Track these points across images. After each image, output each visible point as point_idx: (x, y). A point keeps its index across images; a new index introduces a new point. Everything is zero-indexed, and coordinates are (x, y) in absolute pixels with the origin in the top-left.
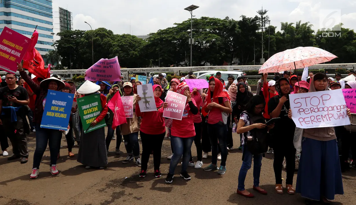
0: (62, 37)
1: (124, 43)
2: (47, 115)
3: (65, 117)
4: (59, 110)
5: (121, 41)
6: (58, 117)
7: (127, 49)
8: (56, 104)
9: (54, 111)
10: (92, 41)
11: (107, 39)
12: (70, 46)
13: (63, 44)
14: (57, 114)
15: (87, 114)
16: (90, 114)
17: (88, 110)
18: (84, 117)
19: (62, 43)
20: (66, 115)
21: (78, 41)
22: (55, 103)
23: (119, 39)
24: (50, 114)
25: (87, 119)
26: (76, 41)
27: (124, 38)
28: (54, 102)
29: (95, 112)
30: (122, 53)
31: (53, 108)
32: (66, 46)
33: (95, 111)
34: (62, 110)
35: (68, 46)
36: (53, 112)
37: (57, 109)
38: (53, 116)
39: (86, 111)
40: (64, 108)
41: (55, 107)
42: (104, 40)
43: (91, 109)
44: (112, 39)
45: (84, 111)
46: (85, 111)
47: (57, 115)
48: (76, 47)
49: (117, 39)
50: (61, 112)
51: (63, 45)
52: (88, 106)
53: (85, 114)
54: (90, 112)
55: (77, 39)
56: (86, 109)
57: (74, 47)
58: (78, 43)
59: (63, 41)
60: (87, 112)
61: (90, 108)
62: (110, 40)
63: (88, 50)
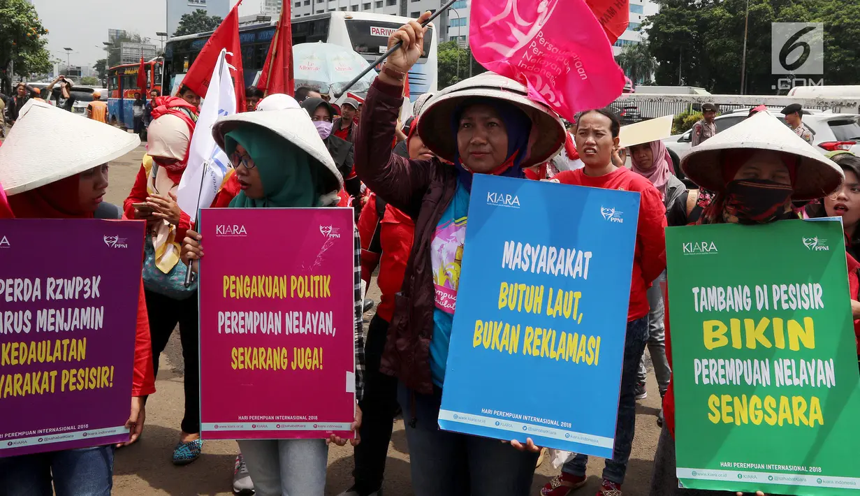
0: (663, 8)
1: (847, 21)
2: (476, 343)
3: (592, 360)
4: (550, 312)
5: (838, 14)
6: (547, 359)
7: (855, 39)
8: (525, 268)
9: (520, 319)
10: (747, 16)
11: (793, 8)
12: (681, 31)
13: (665, 24)
14: (540, 337)
15: (726, 353)
16: (744, 354)
17: (735, 323)
18: (699, 366)
19: (660, 23)
20: (596, 342)
21: (706, 16)
22: (518, 260)
23: (830, 9)
24: (496, 339)
25: (718, 390)
26: (698, 17)
27: (848, 5)
28: (513, 255)
29: (787, 353)
30: (836, 51)
31: (508, 296)
32: (672, 30)
33: (794, 347)
34: (567, 304)
35: (677, 32)
36: (513, 324)
37: (533, 299)
38: (513, 347)
39: (723, 328)
40: (578, 295)
41: (523, 287)
42: (783, 12)
43: (765, 322)
44: (808, 7)
45: (708, 325)
46: (715, 328)
47: (538, 343)
48: (697, 34)
49: (825, 9)
50: (561, 325)
51: (663, 29)
52: (739, 298)
53: (709, 345)
54: (751, 345)
55: (704, 12)
56: (725, 316)
57: (694, 34)
58: (706, 21)
59: (665, 16)
60: (728, 335)
61: (756, 315)
62: (804, 11)
63: (731, 42)
